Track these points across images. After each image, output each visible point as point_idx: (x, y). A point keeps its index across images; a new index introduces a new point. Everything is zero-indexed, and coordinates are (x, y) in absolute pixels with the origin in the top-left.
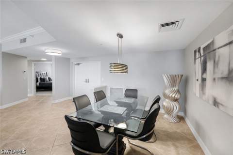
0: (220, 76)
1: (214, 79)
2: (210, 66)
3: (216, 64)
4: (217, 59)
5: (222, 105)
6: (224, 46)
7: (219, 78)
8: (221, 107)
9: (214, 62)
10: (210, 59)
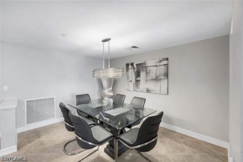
0: (151, 78)
1: (147, 80)
2: (143, 74)
3: (147, 73)
4: (148, 71)
5: (153, 91)
6: (154, 66)
7: (150, 80)
8: (152, 92)
9: (147, 72)
10: (143, 71)
